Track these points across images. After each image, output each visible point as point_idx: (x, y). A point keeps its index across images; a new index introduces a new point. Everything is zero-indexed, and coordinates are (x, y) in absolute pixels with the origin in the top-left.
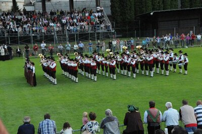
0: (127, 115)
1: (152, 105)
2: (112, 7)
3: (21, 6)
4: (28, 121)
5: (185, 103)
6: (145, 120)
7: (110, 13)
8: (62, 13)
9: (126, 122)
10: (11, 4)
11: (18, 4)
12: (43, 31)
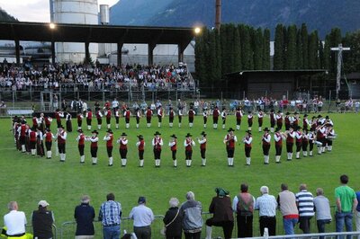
0: (215, 200)
1: (244, 189)
2: (197, 63)
3: (94, 58)
4: (86, 202)
5: (284, 188)
6: (234, 207)
7: (194, 70)
8: (139, 67)
9: (212, 209)
10: (84, 56)
11: (91, 56)
12: (117, 86)
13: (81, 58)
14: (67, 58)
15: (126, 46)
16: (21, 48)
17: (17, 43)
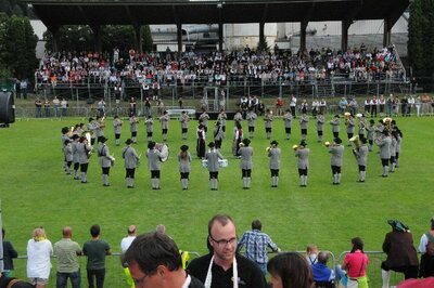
2: (410, 44)
3: (271, 43)
9: (387, 247)
10: (257, 40)
11: (268, 39)
13: (254, 43)
14: (237, 43)
15: (311, 25)
16: (184, 32)
17: (179, 27)
